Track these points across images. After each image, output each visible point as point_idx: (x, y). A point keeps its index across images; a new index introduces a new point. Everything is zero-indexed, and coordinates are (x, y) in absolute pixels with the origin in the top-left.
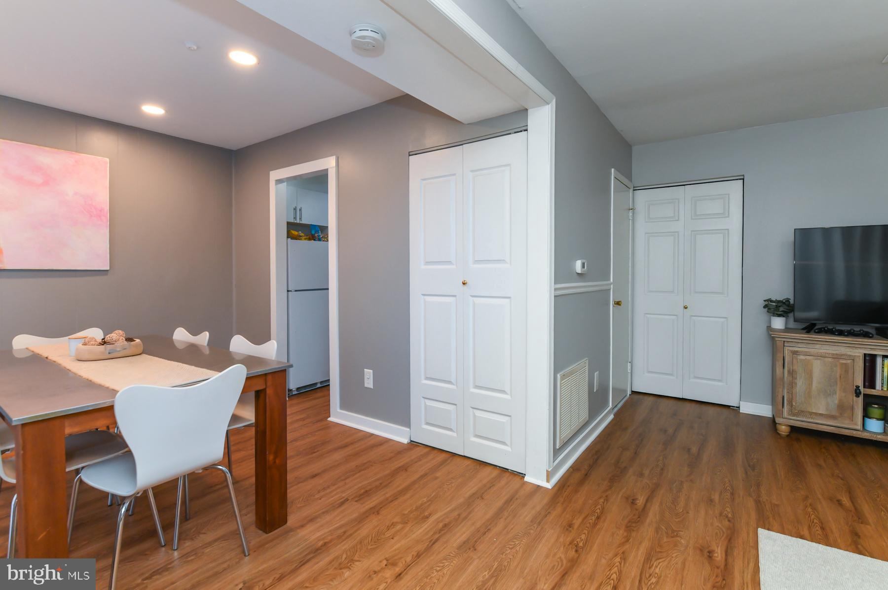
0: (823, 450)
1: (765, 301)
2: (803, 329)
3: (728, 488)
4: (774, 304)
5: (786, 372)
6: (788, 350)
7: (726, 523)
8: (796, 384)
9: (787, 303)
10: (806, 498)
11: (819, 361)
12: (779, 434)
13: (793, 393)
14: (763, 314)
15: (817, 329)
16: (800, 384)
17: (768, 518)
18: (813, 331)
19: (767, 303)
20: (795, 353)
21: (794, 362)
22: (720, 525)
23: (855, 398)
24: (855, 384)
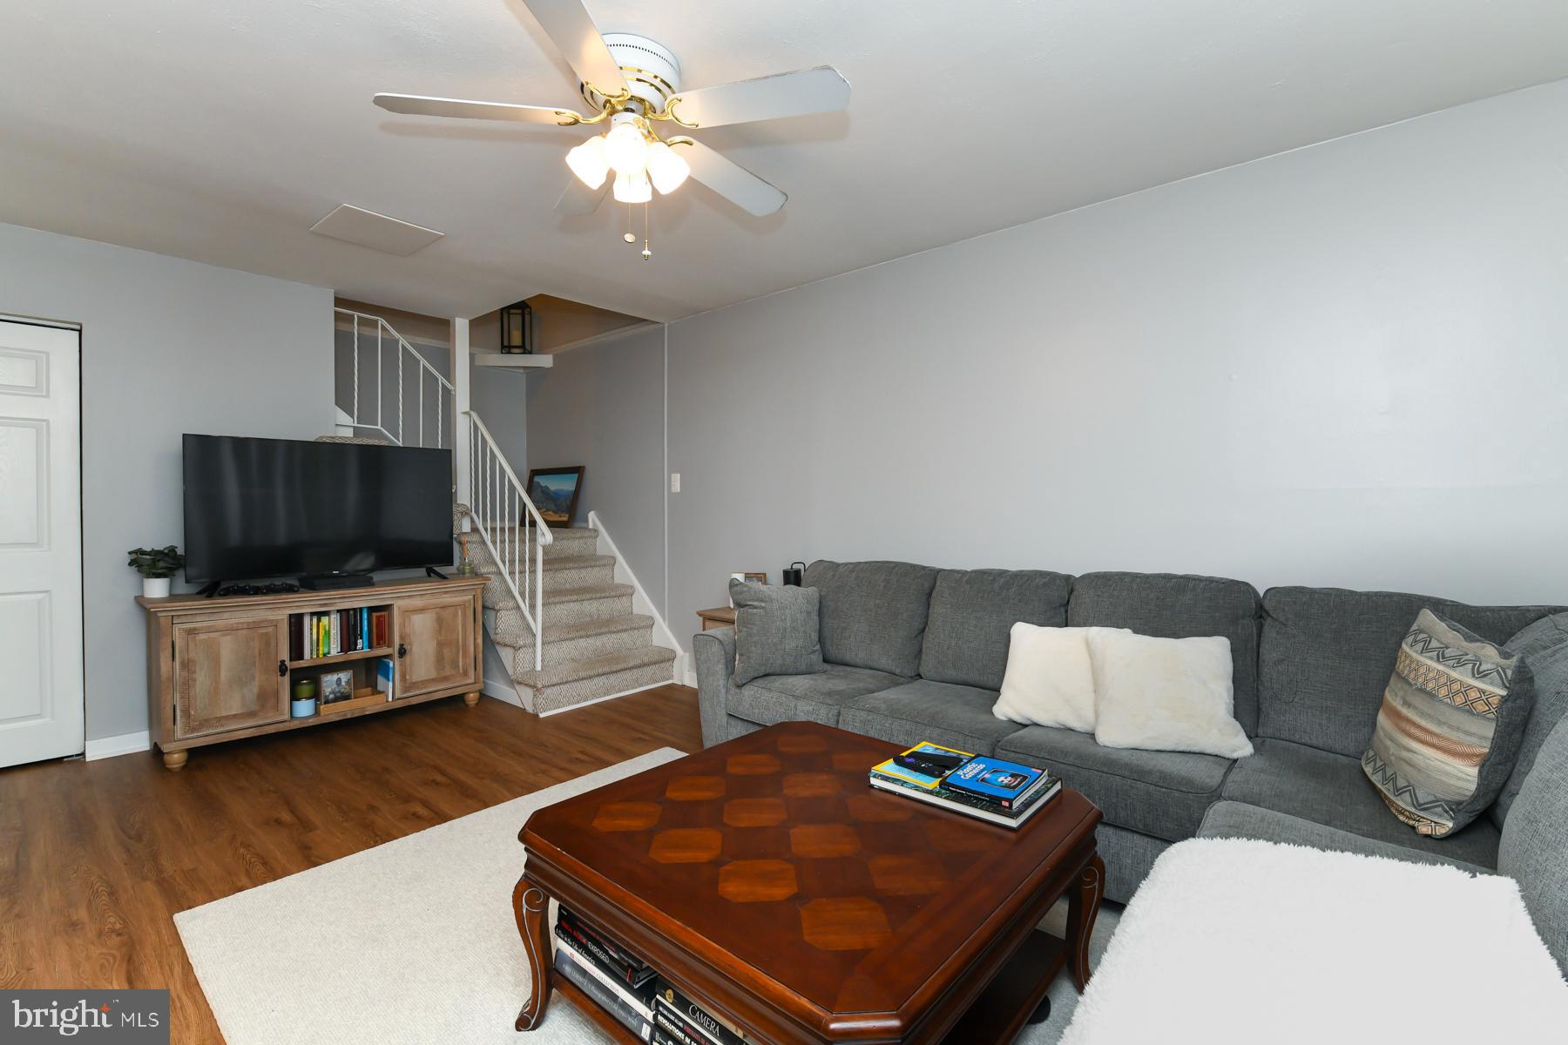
0: (242, 766)
1: (130, 553)
2: (200, 593)
3: (101, 888)
4: (148, 557)
5: (178, 665)
6: (180, 629)
7: (116, 940)
8: (195, 680)
9: (171, 554)
10: (234, 837)
11: (229, 637)
12: (169, 770)
13: (191, 698)
14: (130, 576)
15: (221, 590)
16: (202, 679)
17: (185, 893)
18: (216, 594)
19: (134, 556)
20: (191, 632)
21: (190, 648)
22: (104, 951)
23: (279, 677)
24: (279, 660)
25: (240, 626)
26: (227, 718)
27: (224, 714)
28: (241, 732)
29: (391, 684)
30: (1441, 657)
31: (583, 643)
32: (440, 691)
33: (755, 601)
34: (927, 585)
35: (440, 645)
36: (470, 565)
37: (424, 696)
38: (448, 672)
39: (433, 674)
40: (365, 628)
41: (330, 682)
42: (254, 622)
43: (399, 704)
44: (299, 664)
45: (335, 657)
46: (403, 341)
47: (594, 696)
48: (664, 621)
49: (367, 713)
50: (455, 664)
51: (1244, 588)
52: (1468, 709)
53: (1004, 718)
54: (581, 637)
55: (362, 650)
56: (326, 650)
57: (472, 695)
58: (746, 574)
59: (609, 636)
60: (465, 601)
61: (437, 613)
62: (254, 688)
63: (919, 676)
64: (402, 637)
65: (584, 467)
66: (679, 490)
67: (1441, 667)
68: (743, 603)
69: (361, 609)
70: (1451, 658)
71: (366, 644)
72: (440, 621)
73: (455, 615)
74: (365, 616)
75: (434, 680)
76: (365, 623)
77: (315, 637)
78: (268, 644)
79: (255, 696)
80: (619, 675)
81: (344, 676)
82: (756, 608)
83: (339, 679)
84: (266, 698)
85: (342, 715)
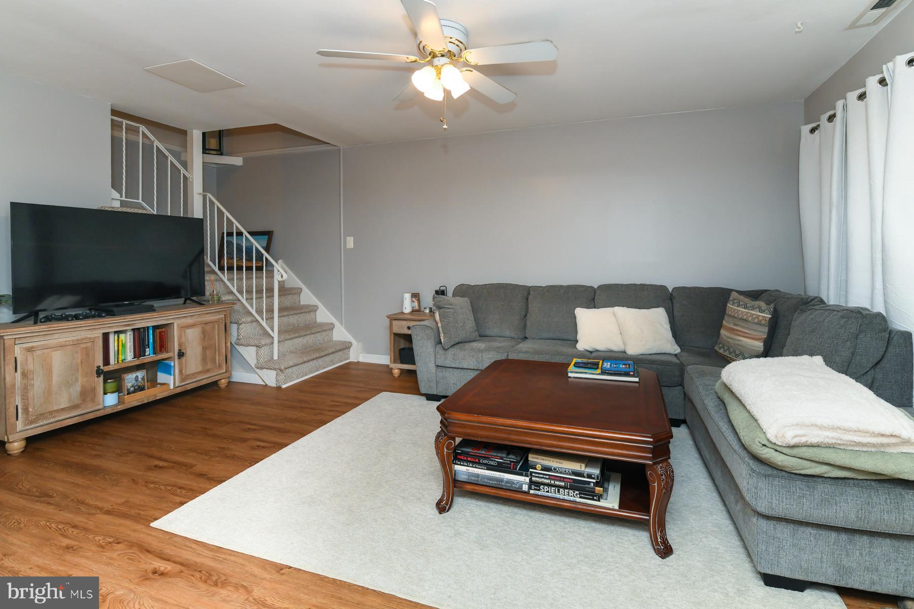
3: (59, 526)
5: (19, 375)
6: (20, 348)
7: (120, 546)
8: (33, 385)
11: (58, 352)
12: (9, 455)
13: (29, 399)
16: (38, 384)
20: (30, 350)
21: (29, 362)
22: (118, 553)
23: (96, 379)
24: (96, 366)
25: (67, 343)
26: (57, 411)
27: (56, 408)
28: (69, 420)
29: (172, 377)
30: (746, 308)
31: (296, 341)
32: (205, 379)
33: (448, 305)
34: (526, 294)
35: (204, 349)
36: (217, 295)
37: (195, 383)
38: (209, 366)
39: (200, 369)
40: (151, 341)
41: (130, 380)
42: (77, 340)
43: (179, 390)
44: (109, 368)
45: (130, 362)
46: (157, 143)
47: (311, 373)
48: (342, 325)
49: (158, 398)
50: (213, 360)
51: (663, 288)
52: (759, 324)
53: (583, 350)
54: (296, 337)
55: (149, 355)
56: (123, 358)
57: (223, 381)
58: (412, 293)
59: (310, 336)
60: (219, 319)
61: (202, 327)
62: (78, 387)
63: (526, 338)
64: (180, 345)
65: (273, 231)
66: (352, 246)
67: (747, 311)
68: (442, 306)
69: (148, 327)
70: (751, 307)
71: (152, 351)
72: (204, 333)
73: (214, 327)
74: (151, 332)
75: (200, 372)
76: (151, 337)
77: (116, 348)
78: (88, 355)
79: (79, 394)
80: (323, 359)
81: (140, 374)
82: (449, 308)
83: (137, 377)
84: (87, 394)
85: (141, 401)
